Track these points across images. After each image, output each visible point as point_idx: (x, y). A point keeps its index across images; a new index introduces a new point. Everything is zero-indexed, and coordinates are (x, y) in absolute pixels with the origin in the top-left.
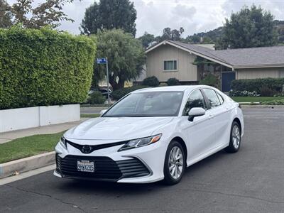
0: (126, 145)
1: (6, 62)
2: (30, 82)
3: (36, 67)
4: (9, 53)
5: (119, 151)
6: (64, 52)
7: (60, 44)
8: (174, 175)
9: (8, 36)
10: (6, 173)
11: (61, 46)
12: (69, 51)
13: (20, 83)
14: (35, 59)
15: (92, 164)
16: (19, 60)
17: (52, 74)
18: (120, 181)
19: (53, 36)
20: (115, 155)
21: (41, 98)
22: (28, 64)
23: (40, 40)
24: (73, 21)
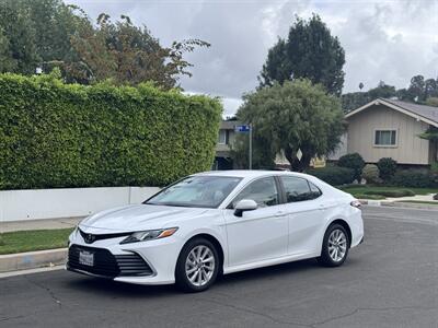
0: (130, 237)
1: (87, 128)
2: (118, 153)
3: (127, 136)
4: (91, 116)
5: (121, 243)
6: (169, 117)
7: (163, 106)
8: (196, 280)
9: (90, 95)
10: (38, 264)
11: (164, 108)
12: (175, 115)
13: (104, 155)
14: (126, 125)
15: (92, 256)
16: (104, 126)
17: (149, 145)
18: (117, 279)
19: (153, 95)
20: (115, 247)
21: (132, 176)
22: (115, 131)
23: (135, 101)
24: (190, 75)
